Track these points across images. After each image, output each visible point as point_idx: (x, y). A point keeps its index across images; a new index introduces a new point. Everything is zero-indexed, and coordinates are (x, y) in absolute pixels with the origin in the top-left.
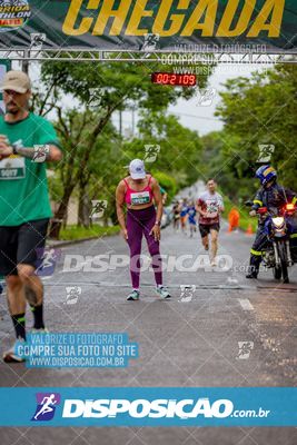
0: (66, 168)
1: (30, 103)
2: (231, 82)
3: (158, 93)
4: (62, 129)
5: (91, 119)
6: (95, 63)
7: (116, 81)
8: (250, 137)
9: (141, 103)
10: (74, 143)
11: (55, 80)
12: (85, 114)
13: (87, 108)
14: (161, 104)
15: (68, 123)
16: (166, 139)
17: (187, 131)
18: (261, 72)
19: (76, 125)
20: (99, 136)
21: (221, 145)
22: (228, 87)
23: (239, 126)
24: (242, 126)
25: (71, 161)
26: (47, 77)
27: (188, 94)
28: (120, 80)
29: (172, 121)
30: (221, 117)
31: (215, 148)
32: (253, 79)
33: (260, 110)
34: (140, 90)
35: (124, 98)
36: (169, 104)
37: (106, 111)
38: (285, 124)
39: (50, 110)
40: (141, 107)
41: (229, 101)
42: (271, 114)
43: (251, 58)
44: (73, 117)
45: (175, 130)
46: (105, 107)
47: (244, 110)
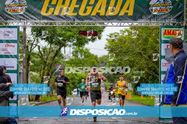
0: (42, 71)
1: (27, 44)
2: (111, 34)
3: (81, 39)
4: (40, 55)
5: (53, 51)
6: (54, 27)
7: (63, 35)
8: (120, 58)
9: (73, 43)
10: (45, 60)
11: (37, 34)
12: (50, 49)
13: (51, 46)
14: (82, 44)
15: (42, 52)
16: (84, 58)
17: (93, 55)
18: (124, 30)
19: (46, 53)
20: (56, 58)
22: (110, 37)
25: (44, 69)
26: (34, 33)
27: (93, 40)
28: (65, 34)
29: (87, 51)
30: (107, 49)
31: (105, 62)
32: (121, 33)
33: (124, 46)
34: (73, 38)
35: (66, 42)
36: (85, 44)
37: (59, 47)
38: (134, 52)
39: (35, 47)
40: (73, 45)
41: (110, 42)
42: (128, 48)
43: (120, 24)
44: (45, 50)
45: (88, 55)
46: (58, 46)
47: (117, 46)
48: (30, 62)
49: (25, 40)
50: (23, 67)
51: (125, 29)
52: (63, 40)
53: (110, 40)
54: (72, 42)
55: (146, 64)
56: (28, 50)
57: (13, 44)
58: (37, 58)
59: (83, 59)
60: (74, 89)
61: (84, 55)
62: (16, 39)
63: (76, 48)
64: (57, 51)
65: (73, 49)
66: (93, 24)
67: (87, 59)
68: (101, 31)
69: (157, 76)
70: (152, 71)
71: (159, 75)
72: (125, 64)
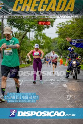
2: (60, 24)
3: (40, 27)
5: (21, 35)
6: (21, 19)
9: (35, 30)
11: (11, 24)
13: (20, 32)
14: (41, 30)
15: (15, 36)
17: (48, 37)
18: (68, 21)
19: (17, 36)
20: (23, 39)
21: (58, 41)
23: (62, 36)
24: (63, 36)
26: (9, 23)
27: (48, 27)
28: (29, 23)
29: (44, 35)
30: (57, 33)
31: (56, 42)
32: (66, 23)
33: (68, 31)
34: (35, 26)
35: (30, 28)
42: (71, 32)
45: (44, 37)
46: (25, 31)
47: (64, 31)
61: (42, 38)
63: (37, 33)
64: (24, 35)
68: (53, 22)
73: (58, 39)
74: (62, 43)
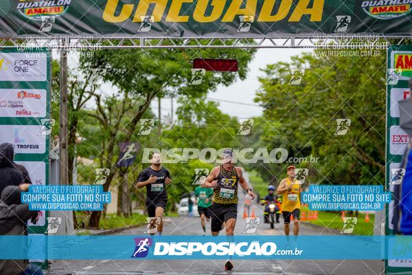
0: (105, 157)
1: (69, 91)
2: (271, 67)
4: (101, 116)
5: (131, 107)
6: (133, 50)
7: (155, 69)
8: (290, 123)
9: (180, 89)
10: (114, 130)
12: (124, 102)
13: (126, 96)
14: (201, 91)
15: (106, 111)
16: (206, 125)
17: (227, 117)
18: (301, 56)
19: (115, 113)
21: (261, 131)
22: (268, 72)
23: (279, 112)
24: (283, 112)
25: (111, 149)
26: (86, 65)
27: (228, 81)
28: (159, 67)
29: (212, 107)
30: (261, 102)
31: (255, 133)
32: (293, 64)
33: (301, 95)
34: (179, 77)
35: (164, 85)
36: (209, 90)
37: (145, 98)
38: (326, 109)
39: (89, 98)
40: (180, 93)
41: (268, 86)
42: (311, 99)
43: (293, 43)
44: (112, 105)
45: (214, 117)
46: (144, 95)
47: (285, 96)
48: (77, 134)
49: (65, 81)
50: (60, 145)
51: (303, 53)
52: (156, 82)
53: (267, 80)
54: (178, 86)
55: (354, 138)
56: (72, 106)
57: (36, 91)
58: (93, 124)
59: (203, 128)
60: (181, 199)
61: (205, 118)
62: (44, 79)
63: (187, 101)
64: (141, 107)
65: (178, 102)
66: (227, 43)
67: (211, 127)
68: (246, 59)
69: (380, 166)
70: (367, 155)
71: (384, 164)
72: (304, 138)
73: (263, 122)
74: (276, 137)
